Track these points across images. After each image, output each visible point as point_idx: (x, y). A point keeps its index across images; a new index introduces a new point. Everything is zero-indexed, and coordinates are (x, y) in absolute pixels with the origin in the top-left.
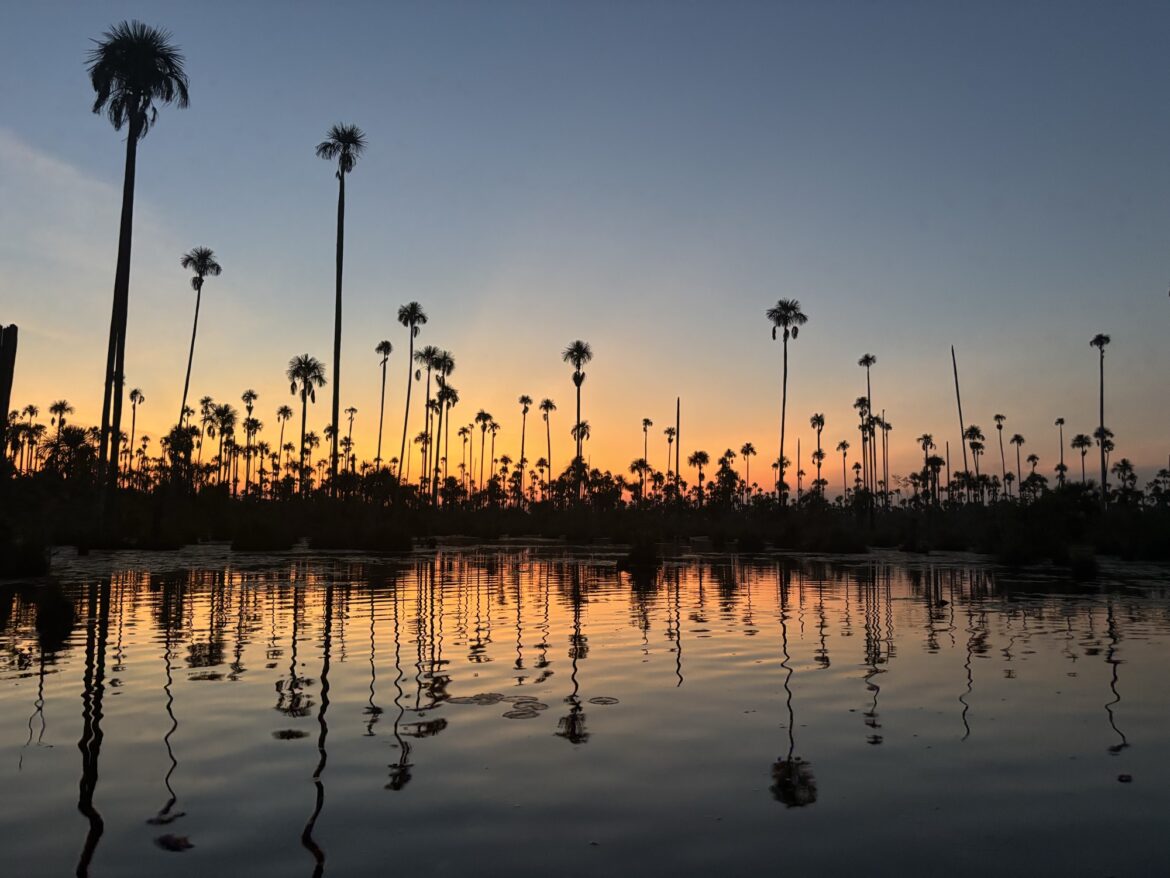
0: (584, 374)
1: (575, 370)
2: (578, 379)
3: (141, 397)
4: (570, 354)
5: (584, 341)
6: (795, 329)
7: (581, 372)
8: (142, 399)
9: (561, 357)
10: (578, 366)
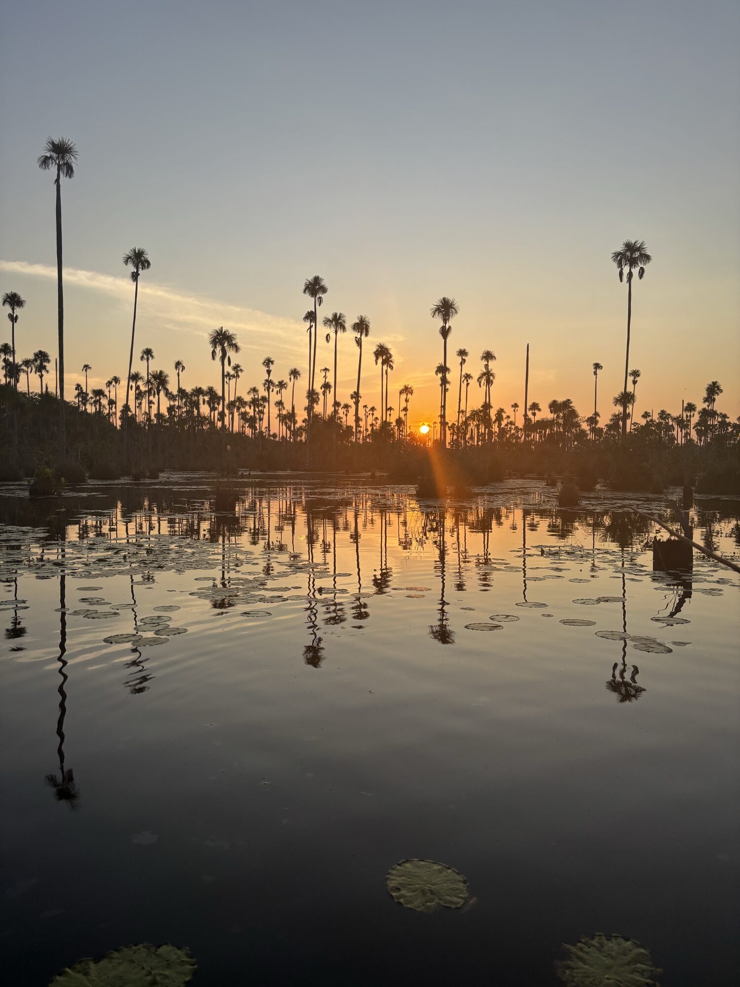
0: (450, 327)
1: (442, 324)
2: (445, 332)
3: (183, 366)
4: (438, 310)
5: (450, 298)
6: (642, 270)
7: (447, 327)
8: (183, 368)
9: (429, 313)
10: (445, 321)
